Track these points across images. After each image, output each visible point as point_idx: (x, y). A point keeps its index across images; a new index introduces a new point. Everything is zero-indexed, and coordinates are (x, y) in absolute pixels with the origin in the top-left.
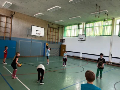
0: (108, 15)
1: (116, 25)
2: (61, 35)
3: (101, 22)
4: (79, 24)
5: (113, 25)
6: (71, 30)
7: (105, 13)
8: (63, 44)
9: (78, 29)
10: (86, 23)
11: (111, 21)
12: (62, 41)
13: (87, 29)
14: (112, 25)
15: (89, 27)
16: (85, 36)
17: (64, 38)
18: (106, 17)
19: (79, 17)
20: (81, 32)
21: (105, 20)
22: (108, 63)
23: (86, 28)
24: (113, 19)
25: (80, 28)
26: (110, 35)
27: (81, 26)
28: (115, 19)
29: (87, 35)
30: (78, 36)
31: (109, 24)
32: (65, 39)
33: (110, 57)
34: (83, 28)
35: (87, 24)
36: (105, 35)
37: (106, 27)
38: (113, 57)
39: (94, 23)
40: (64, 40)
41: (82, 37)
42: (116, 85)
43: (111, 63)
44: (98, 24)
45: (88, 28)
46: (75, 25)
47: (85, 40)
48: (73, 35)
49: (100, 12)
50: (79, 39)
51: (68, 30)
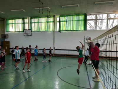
0: (50, 12)
1: (57, 22)
2: (3, 30)
3: (45, 18)
4: (23, 19)
6: (15, 24)
7: (48, 10)
8: (6, 40)
9: (23, 23)
10: (31, 18)
11: (53, 18)
12: (5, 36)
13: (32, 24)
14: (54, 22)
15: (34, 22)
16: (31, 31)
17: (6, 33)
18: (49, 15)
19: (23, 10)
20: (26, 27)
21: (48, 17)
22: (53, 55)
23: (31, 23)
24: (54, 17)
25: (25, 22)
27: (26, 21)
28: (56, 16)
29: (33, 30)
30: (24, 31)
31: (52, 21)
32: (8, 35)
33: (54, 49)
34: (28, 23)
35: (32, 19)
36: (49, 30)
37: (49, 23)
38: (56, 50)
39: (39, 19)
43: (54, 54)
44: (43, 20)
45: (33, 23)
46: (19, 19)
47: (31, 35)
49: (43, 8)
50: (25, 35)
51: (11, 24)
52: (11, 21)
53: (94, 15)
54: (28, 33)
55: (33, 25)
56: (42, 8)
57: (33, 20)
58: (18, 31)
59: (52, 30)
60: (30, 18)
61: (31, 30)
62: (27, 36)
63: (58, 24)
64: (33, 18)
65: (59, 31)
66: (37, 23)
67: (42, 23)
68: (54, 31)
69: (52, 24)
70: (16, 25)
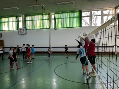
0: (44, 9)
1: (52, 19)
3: (39, 16)
4: (17, 17)
5: (49, 19)
6: (8, 22)
7: (42, 8)
9: (17, 21)
10: (25, 16)
11: (48, 15)
15: (29, 20)
16: (26, 29)
18: (43, 12)
19: (16, 8)
20: (21, 25)
21: (43, 15)
23: (25, 21)
24: (49, 14)
25: (19, 20)
26: (49, 28)
27: (20, 19)
28: (51, 14)
29: (28, 28)
30: (18, 30)
31: (47, 18)
32: (1, 34)
34: (23, 21)
36: (44, 28)
37: (44, 21)
38: (52, 47)
39: (34, 16)
44: (37, 17)
45: (28, 21)
46: (12, 17)
47: (26, 34)
48: (11, 29)
49: (38, 5)
50: (19, 33)
51: (4, 22)
52: (4, 20)
53: (89, 11)
54: (23, 32)
55: (28, 23)
56: (36, 6)
57: (28, 18)
58: (12, 29)
59: (47, 28)
60: (24, 16)
61: (26, 28)
62: (22, 34)
63: (53, 21)
64: (28, 16)
65: (55, 29)
66: (31, 20)
67: (37, 21)
68: (49, 29)
69: (47, 21)
70: (10, 23)
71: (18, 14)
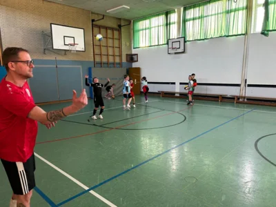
1: (258, 5)
2: (128, 44)
3: (220, 2)
4: (167, 14)
5: (249, 8)
6: (150, 28)
8: (135, 65)
9: (167, 25)
10: (185, 9)
12: (132, 58)
13: (188, 23)
14: (247, 8)
15: (192, 17)
16: (185, 42)
17: (134, 52)
20: (174, 33)
22: (239, 99)
23: (185, 21)
25: (171, 21)
26: (243, 33)
27: (174, 17)
29: (190, 37)
30: (168, 44)
31: (241, 6)
32: (137, 55)
33: (243, 85)
34: (179, 22)
35: (187, 12)
36: (231, 34)
37: (233, 13)
38: (249, 86)
39: (205, 7)
40: (135, 57)
41: (176, 45)
42: (258, 144)
43: (244, 98)
44: (215, 8)
45: (190, 20)
46: (158, 15)
47: (183, 52)
48: (155, 42)
50: (171, 51)
51: (143, 30)
54: (178, 47)
57: (191, 13)
58: (157, 44)
59: (240, 33)
60: (182, 9)
61: (184, 37)
62: (176, 53)
63: (261, 11)
64: (190, 8)
65: (262, 33)
66: (199, 18)
67: (213, 17)
68: (246, 34)
69: (242, 15)
70: (153, 30)
71: (168, 7)
